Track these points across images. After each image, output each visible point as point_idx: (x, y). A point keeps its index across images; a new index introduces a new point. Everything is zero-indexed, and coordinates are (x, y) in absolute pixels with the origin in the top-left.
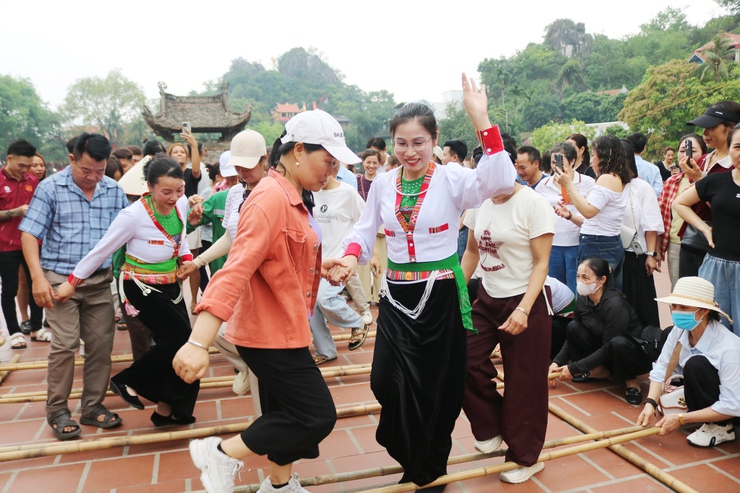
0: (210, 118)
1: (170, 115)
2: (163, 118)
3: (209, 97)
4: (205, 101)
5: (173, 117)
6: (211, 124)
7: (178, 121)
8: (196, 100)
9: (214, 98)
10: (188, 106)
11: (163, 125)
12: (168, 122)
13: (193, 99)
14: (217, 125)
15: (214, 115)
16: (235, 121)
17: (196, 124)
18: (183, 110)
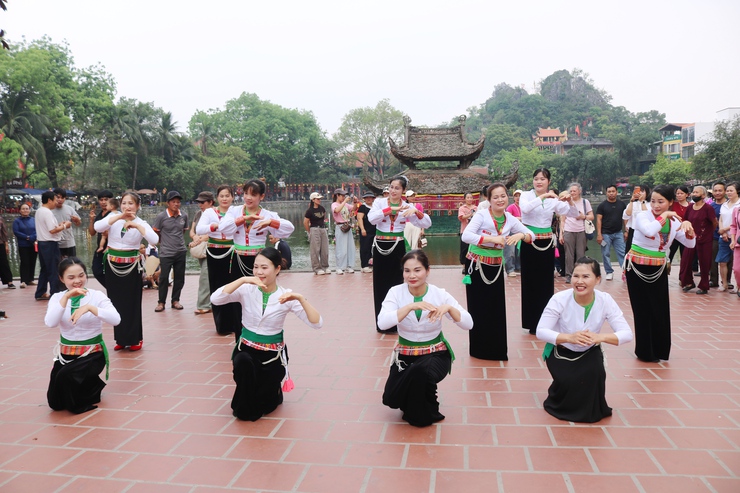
0: (448, 148)
1: (413, 145)
2: (406, 149)
3: (448, 129)
4: (445, 132)
5: (415, 147)
6: (448, 154)
7: (418, 151)
8: (437, 132)
9: (452, 129)
10: (429, 137)
11: (405, 155)
12: (411, 152)
13: (441, 131)
14: (453, 155)
15: (451, 146)
16: (469, 150)
17: (434, 153)
18: (424, 141)
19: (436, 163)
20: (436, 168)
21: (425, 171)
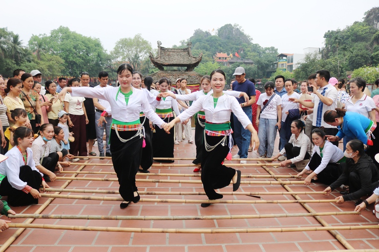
0: (182, 59)
1: (163, 57)
2: (159, 59)
3: (182, 49)
4: (180, 51)
5: (164, 58)
6: (182, 63)
7: (166, 61)
8: (175, 51)
9: (184, 49)
10: (171, 53)
11: (159, 62)
12: (161, 61)
13: (175, 50)
14: (185, 63)
15: (184, 58)
16: (193, 61)
17: (175, 62)
18: (169, 55)
19: (175, 68)
20: (175, 71)
21: (169, 72)
